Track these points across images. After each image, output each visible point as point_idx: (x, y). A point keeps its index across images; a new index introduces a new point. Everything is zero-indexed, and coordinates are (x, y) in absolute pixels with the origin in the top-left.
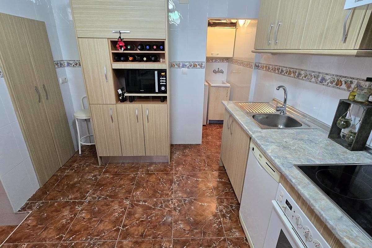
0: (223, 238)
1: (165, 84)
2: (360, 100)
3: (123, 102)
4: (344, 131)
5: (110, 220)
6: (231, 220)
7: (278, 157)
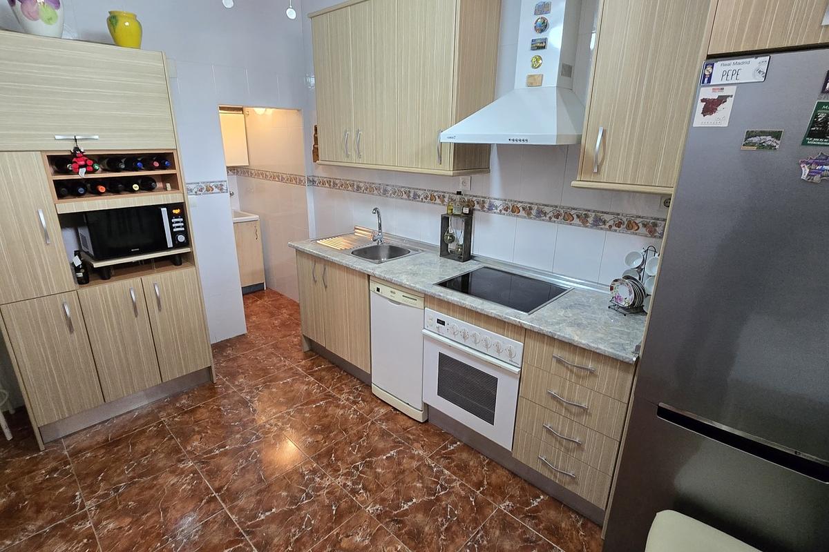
0: (369, 423)
1: (183, 229)
2: (457, 213)
3: (86, 283)
4: (451, 247)
5: (180, 499)
6: (367, 402)
7: (416, 283)
